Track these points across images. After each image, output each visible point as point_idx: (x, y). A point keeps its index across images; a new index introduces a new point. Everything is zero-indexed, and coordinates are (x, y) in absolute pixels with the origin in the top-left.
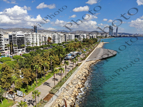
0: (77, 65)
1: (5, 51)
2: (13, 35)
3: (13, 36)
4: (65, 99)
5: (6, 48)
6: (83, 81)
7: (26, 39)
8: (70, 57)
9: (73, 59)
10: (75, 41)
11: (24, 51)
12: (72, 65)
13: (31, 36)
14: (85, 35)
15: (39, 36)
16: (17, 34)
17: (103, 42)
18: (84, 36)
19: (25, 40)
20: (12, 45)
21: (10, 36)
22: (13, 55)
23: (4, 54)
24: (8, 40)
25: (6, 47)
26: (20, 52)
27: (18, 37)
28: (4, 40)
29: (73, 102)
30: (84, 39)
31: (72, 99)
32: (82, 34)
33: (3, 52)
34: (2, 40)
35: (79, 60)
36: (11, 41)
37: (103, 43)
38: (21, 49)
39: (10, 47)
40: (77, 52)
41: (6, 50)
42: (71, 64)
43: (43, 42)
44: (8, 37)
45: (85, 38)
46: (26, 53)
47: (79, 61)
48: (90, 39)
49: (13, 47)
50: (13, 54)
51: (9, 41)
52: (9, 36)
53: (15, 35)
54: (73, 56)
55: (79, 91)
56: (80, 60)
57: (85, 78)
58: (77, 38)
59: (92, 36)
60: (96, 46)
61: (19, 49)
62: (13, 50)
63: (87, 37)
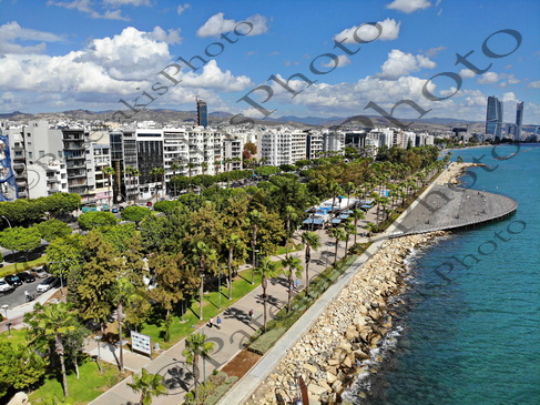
0: (352, 251)
1: (96, 191)
2: (126, 135)
3: (124, 138)
4: (304, 377)
5: (99, 181)
6: (374, 314)
7: (169, 149)
8: (326, 217)
9: (335, 225)
10: (347, 156)
11: (162, 193)
12: (332, 249)
13: (187, 137)
14: (388, 132)
15: (212, 137)
16: (138, 131)
17: (460, 160)
18: (382, 138)
19: (165, 152)
20: (122, 168)
21: (115, 139)
22: (124, 205)
23: (91, 199)
24: (105, 151)
25: (98, 177)
26: (147, 196)
27: (141, 143)
28: (92, 152)
29: (333, 391)
30: (383, 148)
31: (331, 378)
32: (376, 130)
33: (90, 192)
34: (88, 152)
35: (359, 230)
36: (117, 155)
37: (461, 165)
38: (151, 185)
39: (114, 177)
40: (352, 201)
41: (99, 185)
42: (329, 244)
43: (229, 160)
44: (106, 142)
45: (389, 143)
46: (167, 198)
47: (361, 235)
48: (409, 147)
49: (122, 176)
50: (123, 200)
51: (110, 155)
52: (111, 136)
53: (130, 134)
54: (338, 213)
55: (359, 351)
56: (367, 231)
57: (382, 304)
58: (354, 145)
59: (418, 139)
60: (433, 179)
61: (145, 186)
62: (123, 187)
63: (395, 141)
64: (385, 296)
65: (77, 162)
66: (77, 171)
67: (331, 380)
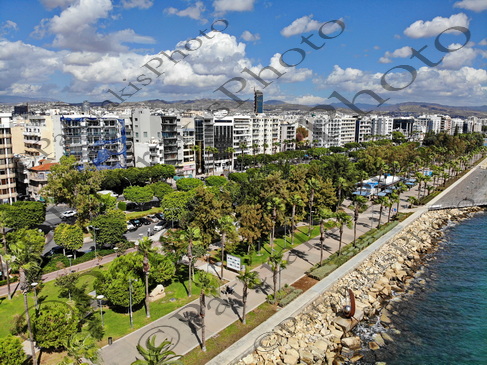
0: (395, 218)
1: (183, 164)
5: (186, 157)
6: (410, 263)
7: (238, 132)
8: (373, 191)
9: (380, 198)
10: (394, 140)
12: (377, 216)
13: (251, 123)
14: (436, 119)
15: (271, 123)
16: (215, 118)
18: (430, 124)
19: (234, 135)
21: (198, 124)
22: (204, 175)
23: (180, 170)
24: (191, 133)
25: (186, 153)
26: (220, 170)
27: (217, 127)
28: (182, 134)
30: (430, 133)
32: (424, 117)
33: (180, 165)
34: (179, 134)
38: (223, 162)
39: (197, 154)
41: (186, 160)
44: (192, 127)
45: (436, 128)
47: (403, 206)
48: (456, 133)
50: (203, 172)
51: (194, 137)
52: (196, 122)
53: (209, 121)
54: (384, 187)
55: (395, 286)
57: (417, 257)
59: (465, 127)
60: (477, 163)
61: (218, 162)
62: (203, 162)
63: (442, 127)
64: (420, 252)
65: (171, 141)
66: (171, 148)
67: (372, 301)
